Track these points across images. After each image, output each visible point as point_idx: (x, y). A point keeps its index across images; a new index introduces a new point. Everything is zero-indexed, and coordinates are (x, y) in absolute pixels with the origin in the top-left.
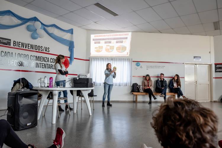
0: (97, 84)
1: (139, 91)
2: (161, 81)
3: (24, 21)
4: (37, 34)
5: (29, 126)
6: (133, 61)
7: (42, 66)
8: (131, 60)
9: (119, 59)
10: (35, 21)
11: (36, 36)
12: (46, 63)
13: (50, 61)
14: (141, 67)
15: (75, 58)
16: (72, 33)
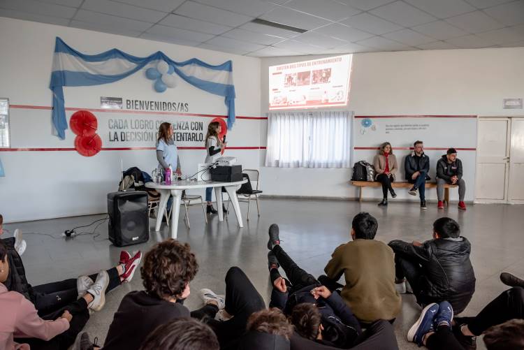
0: (282, 164)
1: (365, 179)
2: (416, 157)
3: (141, 62)
4: (164, 84)
5: (136, 240)
6: (356, 117)
7: (177, 137)
8: (350, 114)
9: (326, 113)
10: (159, 59)
11: (162, 86)
12: (185, 131)
13: (190, 128)
14: (374, 129)
15: (237, 117)
16: (230, 70)
